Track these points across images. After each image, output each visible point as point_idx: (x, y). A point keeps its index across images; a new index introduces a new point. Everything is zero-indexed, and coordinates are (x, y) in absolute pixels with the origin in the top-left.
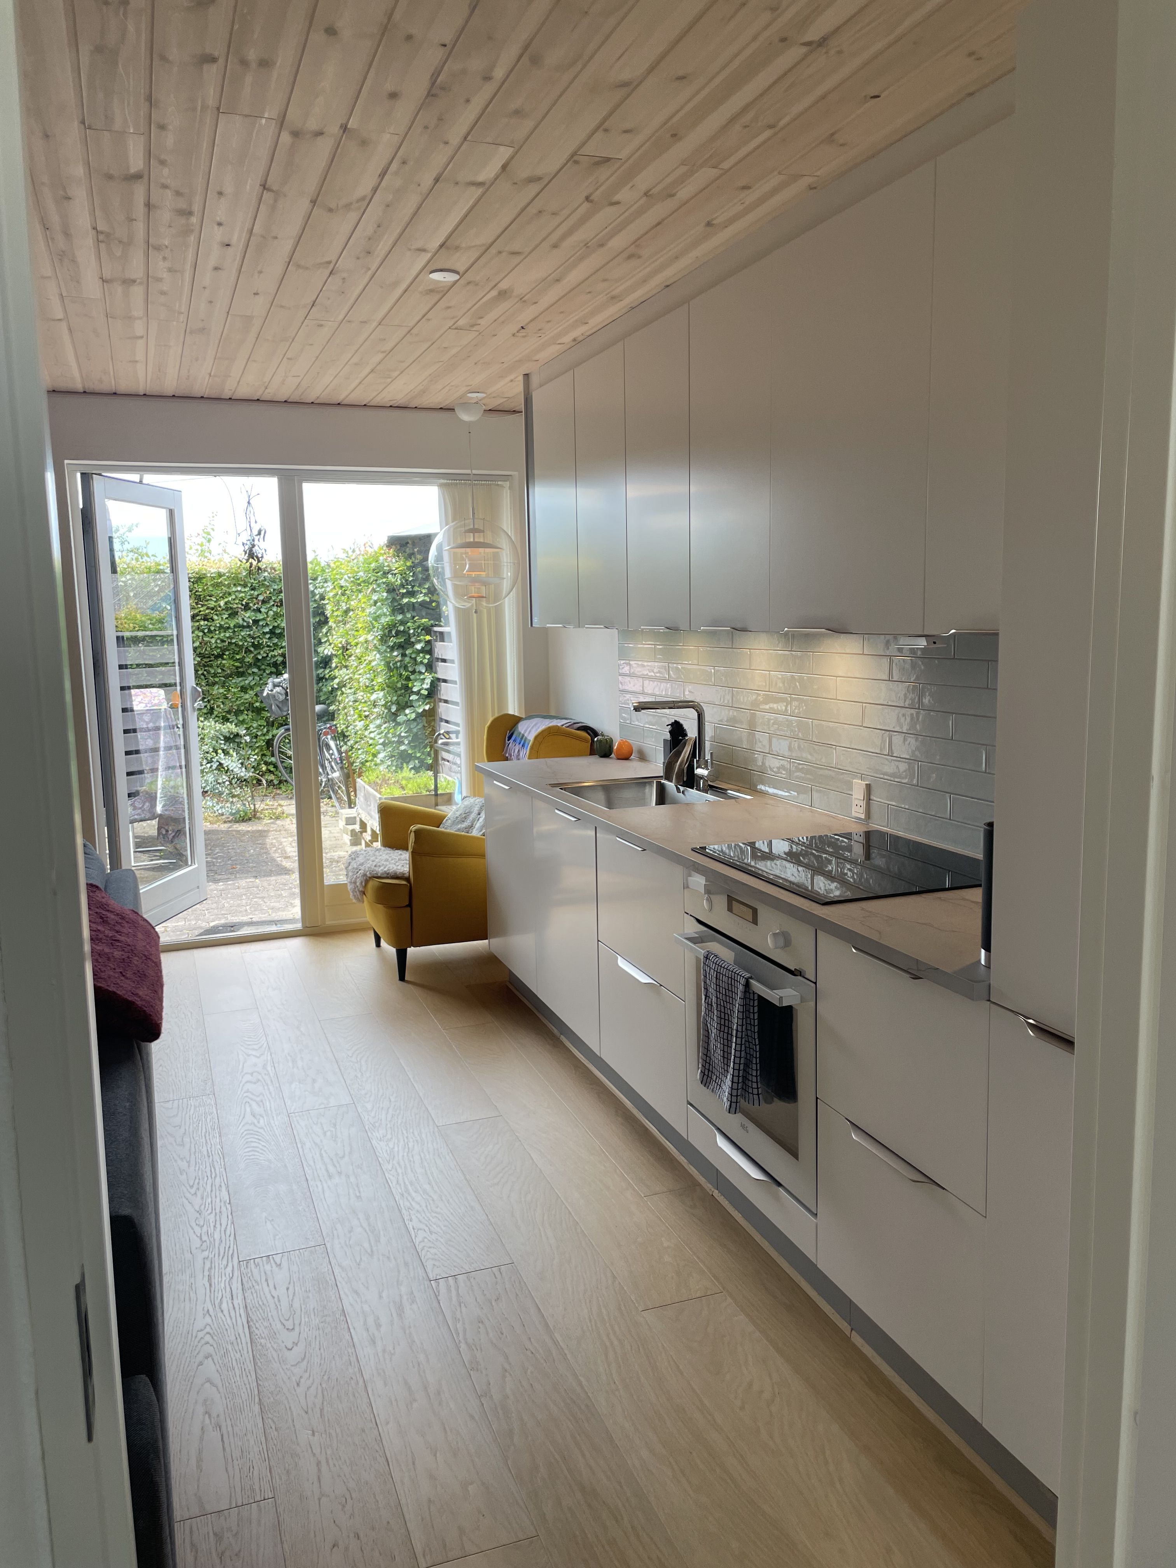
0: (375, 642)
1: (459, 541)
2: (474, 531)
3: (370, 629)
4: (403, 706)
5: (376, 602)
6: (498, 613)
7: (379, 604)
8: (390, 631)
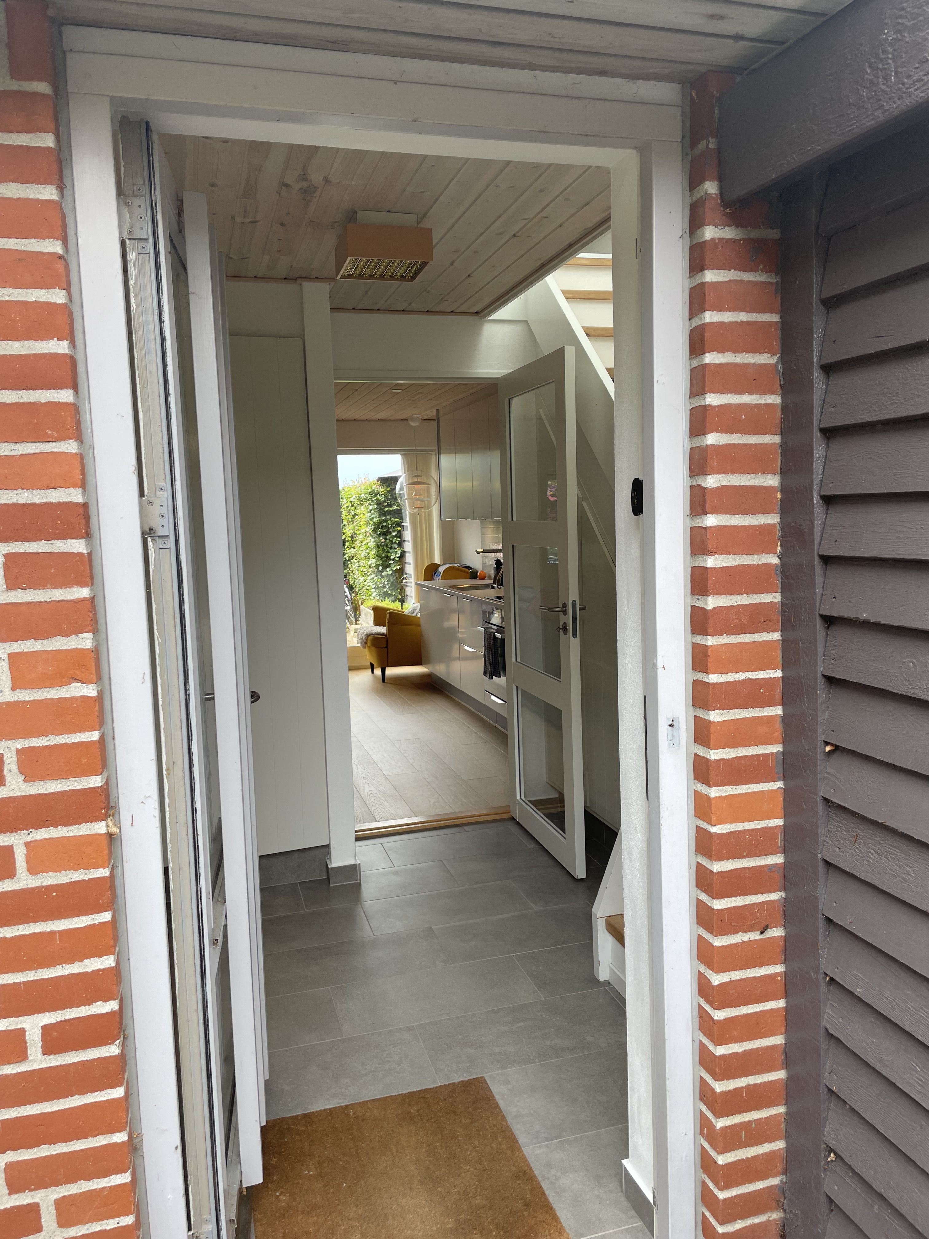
0: (370, 532)
1: (411, 481)
2: (417, 476)
3: (367, 524)
4: (386, 566)
5: (371, 511)
6: (430, 515)
7: (373, 511)
8: (378, 526)
